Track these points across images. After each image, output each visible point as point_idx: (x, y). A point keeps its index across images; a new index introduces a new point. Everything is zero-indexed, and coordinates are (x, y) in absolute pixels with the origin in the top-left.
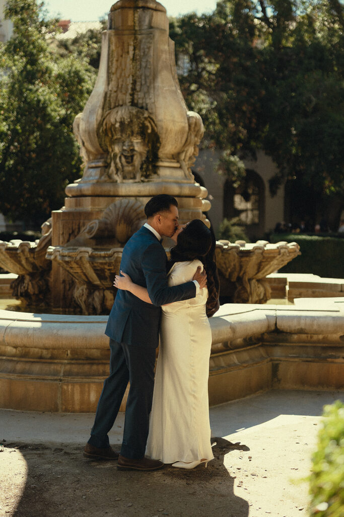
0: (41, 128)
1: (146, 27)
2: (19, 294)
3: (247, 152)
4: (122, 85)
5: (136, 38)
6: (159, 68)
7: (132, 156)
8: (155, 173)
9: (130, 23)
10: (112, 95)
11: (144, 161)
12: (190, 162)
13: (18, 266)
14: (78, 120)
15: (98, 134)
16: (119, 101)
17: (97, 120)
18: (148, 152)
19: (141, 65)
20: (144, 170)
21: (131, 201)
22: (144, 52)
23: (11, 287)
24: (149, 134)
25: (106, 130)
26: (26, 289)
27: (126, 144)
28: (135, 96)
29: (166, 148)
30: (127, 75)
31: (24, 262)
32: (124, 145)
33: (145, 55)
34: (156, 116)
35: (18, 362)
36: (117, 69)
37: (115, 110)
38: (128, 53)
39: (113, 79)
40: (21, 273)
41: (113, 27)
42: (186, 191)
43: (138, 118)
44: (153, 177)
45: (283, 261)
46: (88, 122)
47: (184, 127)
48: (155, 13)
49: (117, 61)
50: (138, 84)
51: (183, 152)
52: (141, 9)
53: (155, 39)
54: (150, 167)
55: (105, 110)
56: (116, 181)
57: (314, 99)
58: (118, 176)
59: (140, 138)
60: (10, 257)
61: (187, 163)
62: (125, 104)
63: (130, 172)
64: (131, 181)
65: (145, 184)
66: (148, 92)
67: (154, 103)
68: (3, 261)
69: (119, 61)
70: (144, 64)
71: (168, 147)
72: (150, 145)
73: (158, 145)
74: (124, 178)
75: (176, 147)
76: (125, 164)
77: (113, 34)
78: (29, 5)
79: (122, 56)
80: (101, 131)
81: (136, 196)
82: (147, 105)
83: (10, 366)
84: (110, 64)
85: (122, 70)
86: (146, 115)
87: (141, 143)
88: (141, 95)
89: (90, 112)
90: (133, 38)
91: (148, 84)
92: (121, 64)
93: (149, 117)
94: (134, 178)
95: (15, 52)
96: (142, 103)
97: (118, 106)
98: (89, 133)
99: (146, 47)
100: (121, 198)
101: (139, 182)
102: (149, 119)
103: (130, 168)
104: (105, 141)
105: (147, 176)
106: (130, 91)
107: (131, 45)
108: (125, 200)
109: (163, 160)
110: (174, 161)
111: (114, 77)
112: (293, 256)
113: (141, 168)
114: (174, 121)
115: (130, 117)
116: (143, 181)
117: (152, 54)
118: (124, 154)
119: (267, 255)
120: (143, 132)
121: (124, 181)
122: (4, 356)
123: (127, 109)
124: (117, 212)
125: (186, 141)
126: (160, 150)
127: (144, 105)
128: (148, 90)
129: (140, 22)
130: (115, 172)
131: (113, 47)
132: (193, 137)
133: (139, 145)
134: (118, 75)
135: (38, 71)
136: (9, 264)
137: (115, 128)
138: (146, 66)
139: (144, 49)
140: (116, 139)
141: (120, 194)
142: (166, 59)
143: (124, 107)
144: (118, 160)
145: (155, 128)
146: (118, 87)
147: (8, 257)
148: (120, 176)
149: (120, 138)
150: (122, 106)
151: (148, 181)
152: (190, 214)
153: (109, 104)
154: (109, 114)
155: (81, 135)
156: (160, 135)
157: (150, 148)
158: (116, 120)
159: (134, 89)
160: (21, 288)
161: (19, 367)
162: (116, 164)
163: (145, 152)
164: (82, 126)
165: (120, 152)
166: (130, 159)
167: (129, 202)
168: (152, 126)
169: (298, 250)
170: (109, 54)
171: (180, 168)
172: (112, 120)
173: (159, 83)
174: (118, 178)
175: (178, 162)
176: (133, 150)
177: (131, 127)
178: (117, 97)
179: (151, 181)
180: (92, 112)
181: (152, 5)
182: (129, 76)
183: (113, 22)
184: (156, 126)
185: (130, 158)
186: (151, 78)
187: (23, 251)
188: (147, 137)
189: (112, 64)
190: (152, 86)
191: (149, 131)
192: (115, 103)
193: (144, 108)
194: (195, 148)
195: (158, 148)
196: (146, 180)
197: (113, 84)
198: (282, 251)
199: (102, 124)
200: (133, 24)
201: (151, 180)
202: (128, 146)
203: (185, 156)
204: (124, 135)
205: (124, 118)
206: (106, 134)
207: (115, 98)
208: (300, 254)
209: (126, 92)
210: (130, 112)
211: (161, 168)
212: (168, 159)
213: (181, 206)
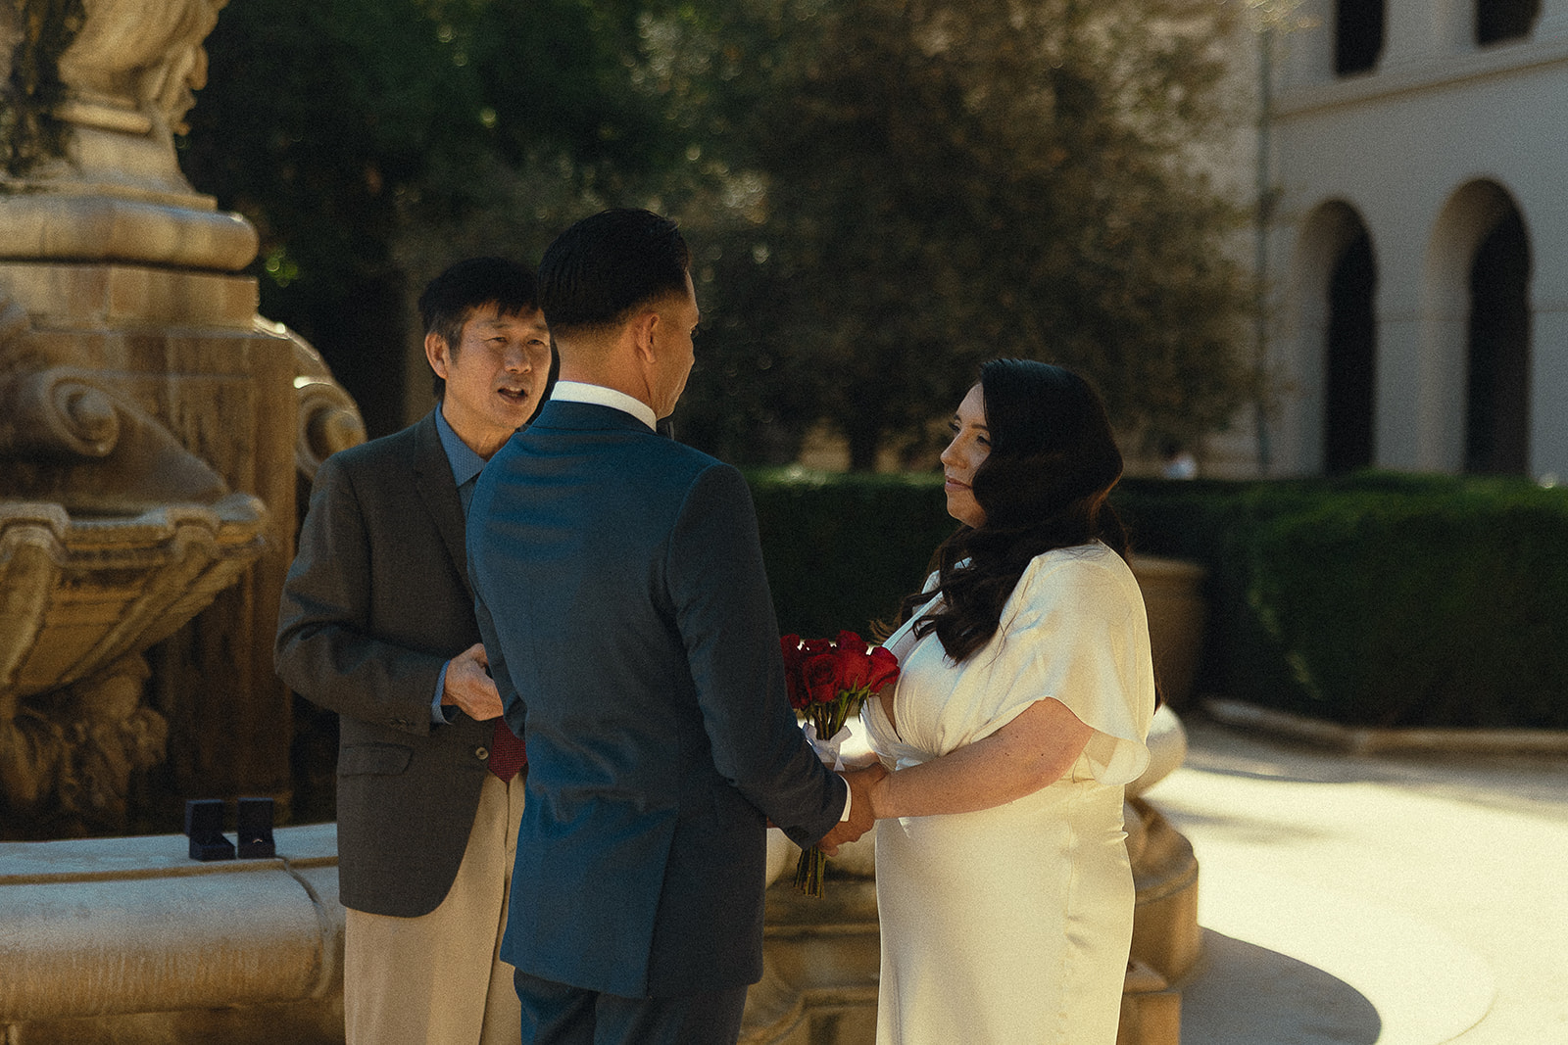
8: (58, 151)
12: (181, 114)
18: (19, 51)
29: (100, 40)
42: (201, 246)
44: (47, 170)
54: (32, 125)
61: (169, 115)
65: (13, 201)
72: (34, 21)
73: (72, 23)
75: (140, 40)
105: (19, 167)
109: (83, 94)
110: (121, 100)
116: (4, 188)
125: (183, 18)
126: (78, 46)
151: (30, 190)
152: (246, 349)
157: (35, 34)
163: (8, 53)
171: (148, 135)
175: (138, 108)
179: (45, 190)
194: (198, 50)
196: (20, 184)
201: (44, 183)
203: (166, 84)
211: (81, 133)
212: (96, 88)
213: (180, 313)
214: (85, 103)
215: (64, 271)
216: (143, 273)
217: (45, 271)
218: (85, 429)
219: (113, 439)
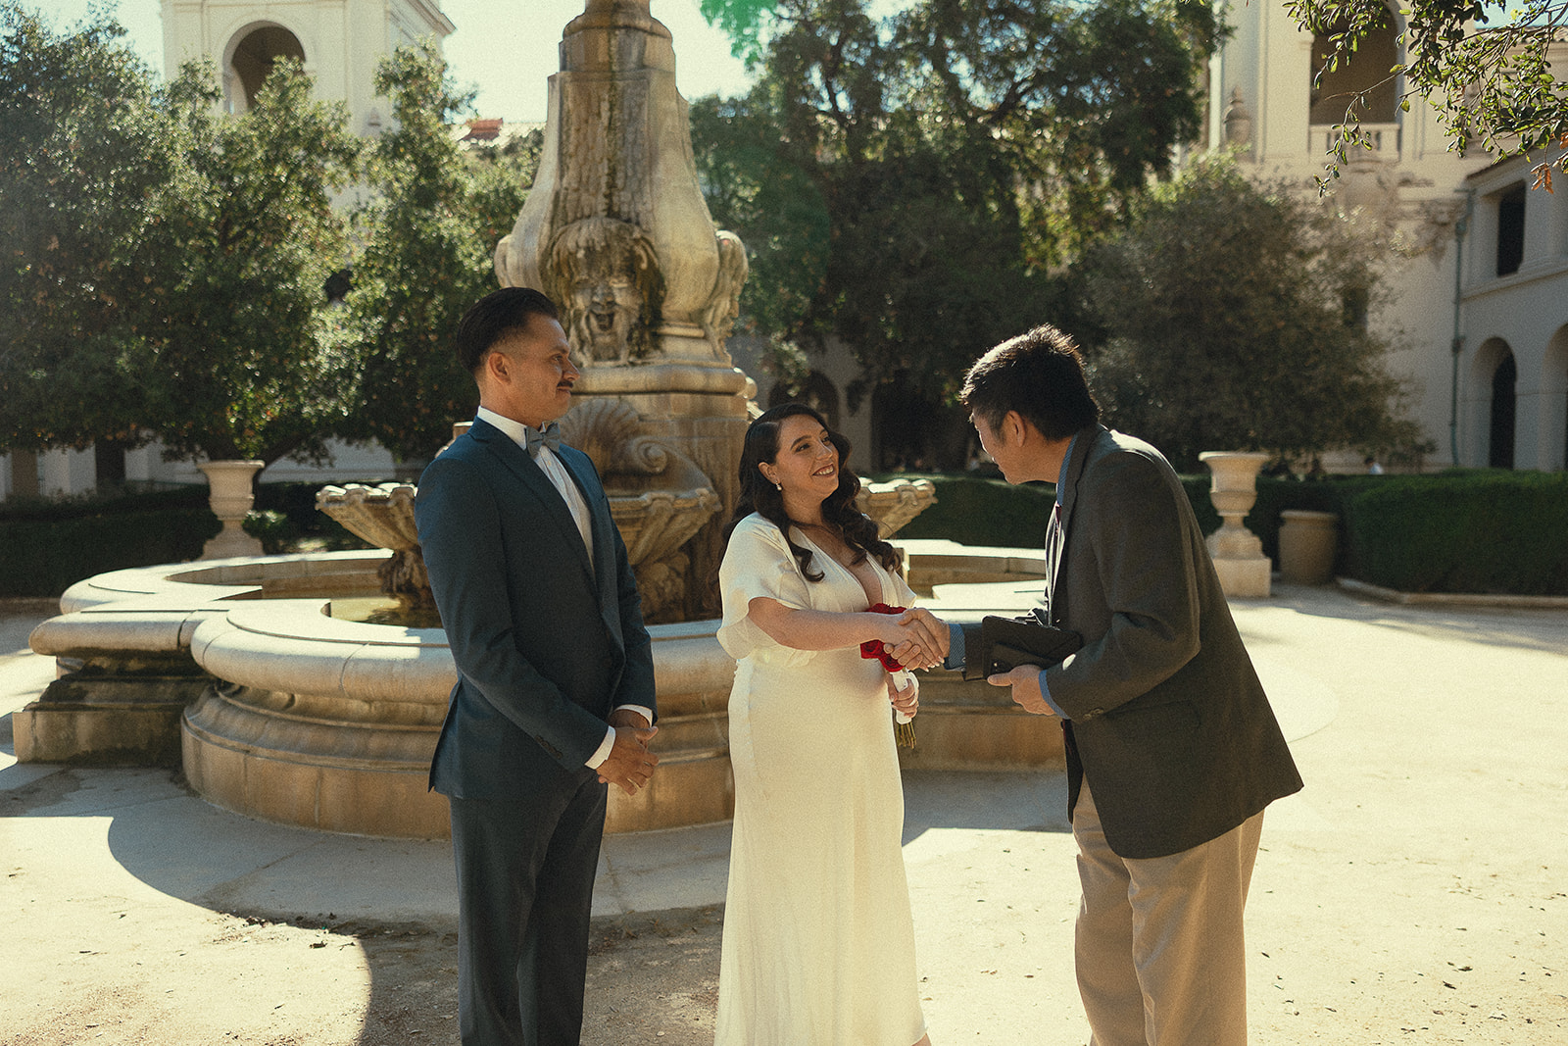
0: (445, 288)
1: (632, 66)
2: (394, 588)
3: (810, 338)
4: (588, 177)
5: (613, 87)
6: (660, 145)
7: (611, 316)
8: (657, 347)
9: (602, 58)
10: (569, 197)
11: (635, 324)
12: (724, 329)
13: (392, 533)
14: (503, 248)
15: (543, 273)
16: (582, 209)
17: (540, 245)
18: (642, 307)
19: (624, 138)
20: (634, 341)
21: (610, 402)
22: (630, 114)
23: (380, 575)
24: (644, 271)
25: (558, 264)
26: (408, 577)
27: (599, 291)
28: (615, 199)
29: (676, 300)
30: (598, 159)
31: (401, 525)
32: (594, 294)
33: (633, 119)
34: (656, 238)
35: (371, 732)
36: (577, 147)
37: (577, 225)
38: (599, 115)
39: (571, 166)
40: (396, 547)
41: (568, 66)
42: (718, 382)
43: (621, 239)
44: (650, 355)
45: (905, 514)
46: (523, 251)
47: (710, 260)
48: (649, 39)
49: (578, 130)
50: (620, 175)
51: (710, 307)
52: (623, 31)
53: (652, 89)
54: (647, 337)
55: (555, 226)
56: (581, 365)
57: (923, 244)
58: (584, 354)
59: (625, 279)
60: (375, 516)
61: (718, 329)
62: (596, 213)
63: (607, 346)
64: (610, 363)
65: (637, 369)
66: (640, 191)
67: (652, 211)
68: (362, 524)
69: (582, 131)
70: (630, 137)
71: (681, 298)
72: (645, 293)
73: (662, 293)
74: (596, 357)
75: (696, 298)
76: (596, 330)
77: (568, 79)
78: (420, 69)
79: (587, 122)
80: (548, 266)
81: (620, 393)
82: (638, 215)
83: (355, 741)
84: (564, 137)
85: (589, 149)
86: (637, 234)
87: (627, 289)
88: (625, 196)
89: (526, 231)
90: (608, 87)
91: (640, 176)
92: (585, 138)
93: (643, 238)
94: (616, 357)
95: (397, 155)
96: (629, 212)
97: (580, 219)
98: (526, 273)
99: (633, 104)
100: (591, 397)
101: (625, 365)
102: (642, 242)
103: (608, 339)
104: (556, 286)
105: (640, 354)
106: (604, 189)
107: (604, 100)
108: (598, 401)
109: (672, 323)
110: (691, 324)
111: (572, 163)
112: (924, 505)
113: (629, 339)
114: (691, 248)
115: (605, 237)
116: (633, 364)
117: (646, 119)
118: (595, 311)
119: (877, 504)
120: (631, 268)
121: (596, 364)
122: (344, 719)
123: (598, 224)
124: (583, 423)
125: (716, 286)
126: (666, 303)
127: (633, 215)
128: (639, 186)
129: (621, 56)
130: (577, 347)
131: (569, 104)
132: (728, 277)
133: (624, 293)
134: (581, 158)
135: (440, 188)
136: (372, 531)
137: (576, 260)
138: (635, 142)
139: (630, 108)
140: (578, 283)
141: (589, 389)
142: (674, 127)
143: (592, 220)
144: (583, 323)
145: (656, 260)
146: (580, 182)
147: (370, 516)
148: (588, 355)
149: (586, 281)
150: (589, 217)
151: (643, 364)
153: (562, 213)
154: (563, 233)
155: (511, 276)
156: (665, 274)
157: (646, 298)
158: (577, 243)
159: (611, 186)
160: (398, 576)
161: (375, 743)
162: (579, 331)
163: (637, 307)
164: (512, 258)
165: (586, 307)
166: (607, 321)
167: (606, 404)
168: (648, 255)
169: (931, 493)
170: (561, 119)
171: (705, 338)
172: (571, 245)
173: (660, 173)
174: (585, 359)
175: (700, 327)
176: (612, 303)
177: (608, 257)
178: (579, 200)
179: (649, 363)
180: (529, 231)
181: (643, 23)
182: (602, 159)
183: (568, 59)
184: (655, 253)
185: (607, 319)
186: (645, 163)
187: (399, 504)
188: (638, 277)
189: (568, 137)
190: (647, 178)
191: (644, 266)
192: (576, 213)
193: (631, 221)
194: (731, 301)
195: (661, 300)
196: (639, 362)
197: (571, 173)
198: (905, 495)
199: (551, 254)
200: (607, 59)
201: (649, 361)
202: (603, 294)
203: (714, 317)
204: (594, 275)
205: (593, 241)
206: (560, 273)
207: (575, 203)
208: (934, 501)
209: (597, 192)
210: (605, 229)
211: (667, 339)
212: (682, 320)
213: (708, 412)
214: (670, 326)
215: (654, 397)
216: (688, 396)
217: (647, 396)
218: (649, 461)
219: (663, 466)
